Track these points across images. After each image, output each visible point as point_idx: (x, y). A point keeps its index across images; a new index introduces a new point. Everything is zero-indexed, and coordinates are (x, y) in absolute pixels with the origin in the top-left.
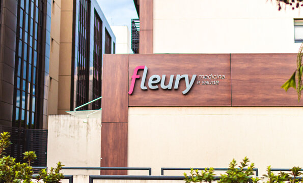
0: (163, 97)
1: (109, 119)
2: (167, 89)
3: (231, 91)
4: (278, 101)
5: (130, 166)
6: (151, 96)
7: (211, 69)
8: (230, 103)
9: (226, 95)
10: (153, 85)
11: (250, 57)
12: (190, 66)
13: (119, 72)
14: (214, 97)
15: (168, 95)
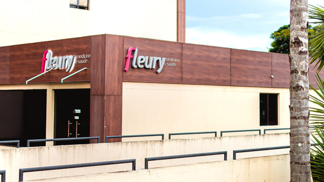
0: (144, 74)
1: (111, 92)
2: (149, 69)
3: (182, 73)
4: (204, 80)
5: (123, 135)
6: (137, 73)
7: (171, 54)
8: (182, 81)
9: (179, 75)
10: (141, 64)
11: (192, 46)
12: (160, 50)
13: (117, 51)
14: (173, 76)
15: (147, 73)
